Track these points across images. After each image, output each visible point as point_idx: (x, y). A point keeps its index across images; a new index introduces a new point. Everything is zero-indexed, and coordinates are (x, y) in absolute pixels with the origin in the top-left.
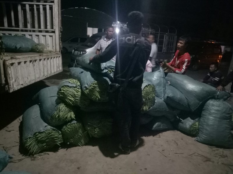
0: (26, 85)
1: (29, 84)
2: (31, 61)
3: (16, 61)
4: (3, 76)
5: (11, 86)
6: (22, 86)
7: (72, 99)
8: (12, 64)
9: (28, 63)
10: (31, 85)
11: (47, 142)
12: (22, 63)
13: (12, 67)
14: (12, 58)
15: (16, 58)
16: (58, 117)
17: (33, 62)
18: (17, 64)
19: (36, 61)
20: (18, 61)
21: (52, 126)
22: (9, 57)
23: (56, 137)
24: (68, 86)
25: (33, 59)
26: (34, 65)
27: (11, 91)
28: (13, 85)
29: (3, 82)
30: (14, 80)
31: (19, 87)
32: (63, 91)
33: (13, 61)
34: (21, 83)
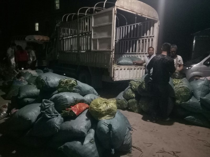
0: (123, 80)
1: (125, 80)
2: (128, 69)
3: (119, 68)
4: (112, 74)
5: (115, 78)
6: (121, 80)
7: (134, 87)
8: (117, 69)
9: (126, 70)
10: (126, 80)
11: (121, 104)
12: (123, 70)
13: (117, 71)
14: (118, 67)
15: (120, 67)
16: (127, 94)
17: (130, 70)
18: (119, 69)
19: (131, 69)
20: (121, 68)
21: (124, 98)
22: (117, 66)
23: (124, 103)
24: (134, 81)
25: (130, 68)
26: (130, 71)
27: (115, 80)
28: (116, 78)
29: (112, 76)
30: (117, 76)
31: (119, 80)
32: (131, 83)
33: (118, 68)
34: (120, 78)
